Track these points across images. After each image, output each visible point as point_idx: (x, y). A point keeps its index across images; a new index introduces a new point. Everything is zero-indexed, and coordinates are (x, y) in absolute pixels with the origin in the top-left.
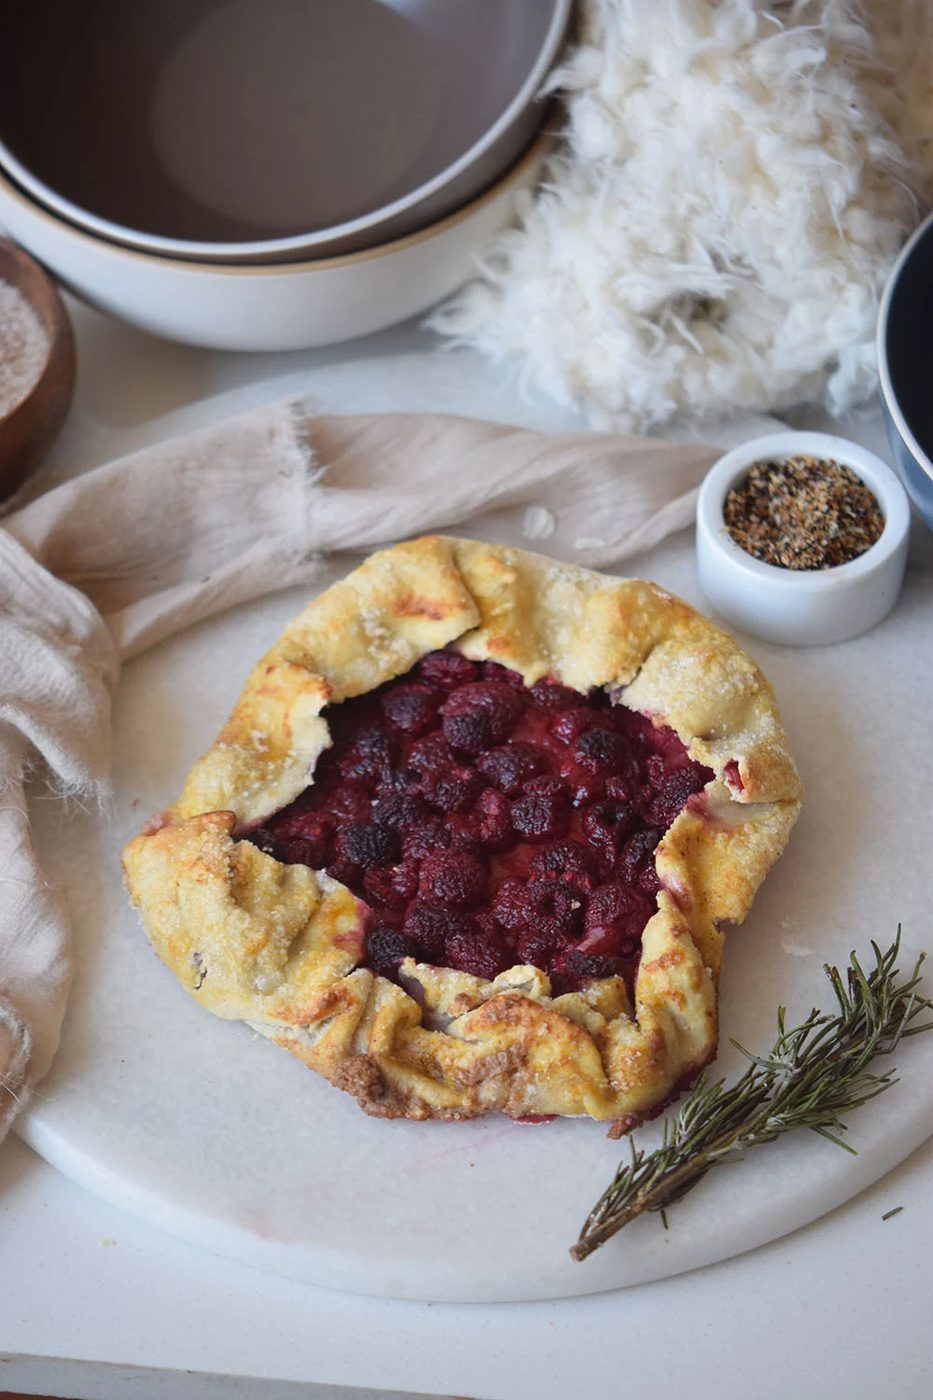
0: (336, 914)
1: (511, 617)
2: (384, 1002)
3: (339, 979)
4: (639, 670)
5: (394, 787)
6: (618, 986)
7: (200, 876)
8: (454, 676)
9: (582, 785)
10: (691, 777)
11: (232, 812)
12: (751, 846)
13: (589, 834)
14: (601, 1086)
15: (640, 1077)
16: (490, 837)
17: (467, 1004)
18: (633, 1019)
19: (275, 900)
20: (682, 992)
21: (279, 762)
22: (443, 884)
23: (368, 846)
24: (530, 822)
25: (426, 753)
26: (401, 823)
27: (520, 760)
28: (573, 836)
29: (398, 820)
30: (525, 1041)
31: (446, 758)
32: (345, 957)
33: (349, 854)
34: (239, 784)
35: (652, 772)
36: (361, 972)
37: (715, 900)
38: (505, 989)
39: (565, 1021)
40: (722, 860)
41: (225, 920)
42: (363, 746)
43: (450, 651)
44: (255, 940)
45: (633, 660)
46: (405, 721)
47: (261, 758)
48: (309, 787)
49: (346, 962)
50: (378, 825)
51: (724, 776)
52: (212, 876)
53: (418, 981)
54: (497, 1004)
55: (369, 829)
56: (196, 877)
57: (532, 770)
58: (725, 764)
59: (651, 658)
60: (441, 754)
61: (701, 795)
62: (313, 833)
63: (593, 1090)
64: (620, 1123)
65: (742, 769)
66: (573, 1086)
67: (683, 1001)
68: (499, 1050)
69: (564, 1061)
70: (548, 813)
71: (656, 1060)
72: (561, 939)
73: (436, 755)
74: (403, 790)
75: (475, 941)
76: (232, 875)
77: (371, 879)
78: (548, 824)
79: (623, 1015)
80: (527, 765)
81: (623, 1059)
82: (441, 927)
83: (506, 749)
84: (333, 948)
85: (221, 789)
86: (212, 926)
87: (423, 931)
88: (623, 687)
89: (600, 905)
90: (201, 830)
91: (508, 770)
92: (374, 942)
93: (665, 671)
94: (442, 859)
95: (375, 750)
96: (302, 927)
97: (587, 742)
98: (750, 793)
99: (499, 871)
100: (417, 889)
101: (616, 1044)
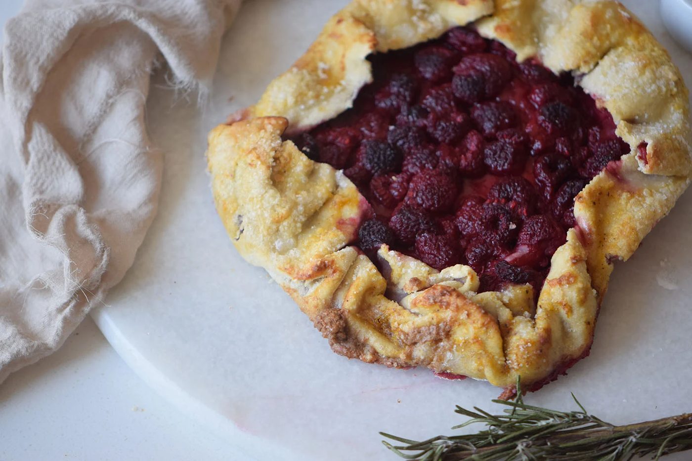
0: (343, 204)
1: (516, 13)
2: (359, 275)
3: (331, 252)
4: (597, 64)
5: (408, 118)
6: (527, 292)
7: (253, 161)
8: (469, 46)
9: (538, 140)
10: (616, 148)
11: (285, 119)
12: (645, 205)
13: (536, 175)
14: (499, 362)
15: (528, 361)
16: (466, 166)
17: (417, 286)
18: (533, 318)
19: (302, 187)
20: (570, 304)
21: (332, 87)
22: (423, 194)
23: (379, 158)
24: (496, 160)
25: (437, 98)
26: (406, 146)
27: (500, 114)
28: (525, 176)
29: (404, 143)
30: (450, 321)
31: (449, 104)
32: (340, 237)
33: (365, 162)
34: (299, 99)
35: (591, 138)
36: (349, 249)
37: (611, 240)
38: (447, 279)
39: (481, 312)
40: (622, 213)
41: (262, 195)
42: (394, 86)
43: (470, 28)
44: (280, 213)
45: (593, 56)
46: (428, 73)
47: (321, 82)
48: (349, 110)
49: (341, 240)
50: (389, 144)
51: (636, 152)
52: (259, 163)
53: (388, 263)
54: (435, 291)
55: (382, 146)
56: (249, 161)
57: (506, 123)
58: (638, 143)
59: (606, 57)
60: (446, 100)
61: (617, 162)
62: (343, 142)
63: (493, 365)
64: (508, 391)
65: (649, 149)
66: (479, 358)
67: (570, 311)
68: (431, 324)
69: (475, 341)
70: (510, 156)
71: (541, 351)
72: (498, 249)
73: (443, 100)
74: (414, 122)
75: (437, 240)
76: (274, 164)
77: (376, 182)
78: (508, 164)
79: (526, 313)
80: (504, 118)
81: (518, 346)
82: (415, 226)
83: (493, 105)
84: (334, 228)
85: (286, 100)
86: (253, 198)
87: (402, 226)
88: (583, 75)
89: (529, 230)
90: (262, 128)
91: (490, 120)
92: (364, 229)
93: (613, 68)
94: (427, 177)
95: (401, 90)
96: (318, 209)
97: (548, 110)
98: (652, 168)
99: (468, 190)
100: (405, 195)
101: (515, 334)
